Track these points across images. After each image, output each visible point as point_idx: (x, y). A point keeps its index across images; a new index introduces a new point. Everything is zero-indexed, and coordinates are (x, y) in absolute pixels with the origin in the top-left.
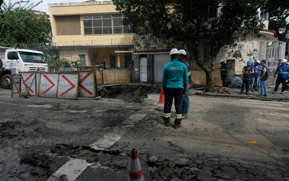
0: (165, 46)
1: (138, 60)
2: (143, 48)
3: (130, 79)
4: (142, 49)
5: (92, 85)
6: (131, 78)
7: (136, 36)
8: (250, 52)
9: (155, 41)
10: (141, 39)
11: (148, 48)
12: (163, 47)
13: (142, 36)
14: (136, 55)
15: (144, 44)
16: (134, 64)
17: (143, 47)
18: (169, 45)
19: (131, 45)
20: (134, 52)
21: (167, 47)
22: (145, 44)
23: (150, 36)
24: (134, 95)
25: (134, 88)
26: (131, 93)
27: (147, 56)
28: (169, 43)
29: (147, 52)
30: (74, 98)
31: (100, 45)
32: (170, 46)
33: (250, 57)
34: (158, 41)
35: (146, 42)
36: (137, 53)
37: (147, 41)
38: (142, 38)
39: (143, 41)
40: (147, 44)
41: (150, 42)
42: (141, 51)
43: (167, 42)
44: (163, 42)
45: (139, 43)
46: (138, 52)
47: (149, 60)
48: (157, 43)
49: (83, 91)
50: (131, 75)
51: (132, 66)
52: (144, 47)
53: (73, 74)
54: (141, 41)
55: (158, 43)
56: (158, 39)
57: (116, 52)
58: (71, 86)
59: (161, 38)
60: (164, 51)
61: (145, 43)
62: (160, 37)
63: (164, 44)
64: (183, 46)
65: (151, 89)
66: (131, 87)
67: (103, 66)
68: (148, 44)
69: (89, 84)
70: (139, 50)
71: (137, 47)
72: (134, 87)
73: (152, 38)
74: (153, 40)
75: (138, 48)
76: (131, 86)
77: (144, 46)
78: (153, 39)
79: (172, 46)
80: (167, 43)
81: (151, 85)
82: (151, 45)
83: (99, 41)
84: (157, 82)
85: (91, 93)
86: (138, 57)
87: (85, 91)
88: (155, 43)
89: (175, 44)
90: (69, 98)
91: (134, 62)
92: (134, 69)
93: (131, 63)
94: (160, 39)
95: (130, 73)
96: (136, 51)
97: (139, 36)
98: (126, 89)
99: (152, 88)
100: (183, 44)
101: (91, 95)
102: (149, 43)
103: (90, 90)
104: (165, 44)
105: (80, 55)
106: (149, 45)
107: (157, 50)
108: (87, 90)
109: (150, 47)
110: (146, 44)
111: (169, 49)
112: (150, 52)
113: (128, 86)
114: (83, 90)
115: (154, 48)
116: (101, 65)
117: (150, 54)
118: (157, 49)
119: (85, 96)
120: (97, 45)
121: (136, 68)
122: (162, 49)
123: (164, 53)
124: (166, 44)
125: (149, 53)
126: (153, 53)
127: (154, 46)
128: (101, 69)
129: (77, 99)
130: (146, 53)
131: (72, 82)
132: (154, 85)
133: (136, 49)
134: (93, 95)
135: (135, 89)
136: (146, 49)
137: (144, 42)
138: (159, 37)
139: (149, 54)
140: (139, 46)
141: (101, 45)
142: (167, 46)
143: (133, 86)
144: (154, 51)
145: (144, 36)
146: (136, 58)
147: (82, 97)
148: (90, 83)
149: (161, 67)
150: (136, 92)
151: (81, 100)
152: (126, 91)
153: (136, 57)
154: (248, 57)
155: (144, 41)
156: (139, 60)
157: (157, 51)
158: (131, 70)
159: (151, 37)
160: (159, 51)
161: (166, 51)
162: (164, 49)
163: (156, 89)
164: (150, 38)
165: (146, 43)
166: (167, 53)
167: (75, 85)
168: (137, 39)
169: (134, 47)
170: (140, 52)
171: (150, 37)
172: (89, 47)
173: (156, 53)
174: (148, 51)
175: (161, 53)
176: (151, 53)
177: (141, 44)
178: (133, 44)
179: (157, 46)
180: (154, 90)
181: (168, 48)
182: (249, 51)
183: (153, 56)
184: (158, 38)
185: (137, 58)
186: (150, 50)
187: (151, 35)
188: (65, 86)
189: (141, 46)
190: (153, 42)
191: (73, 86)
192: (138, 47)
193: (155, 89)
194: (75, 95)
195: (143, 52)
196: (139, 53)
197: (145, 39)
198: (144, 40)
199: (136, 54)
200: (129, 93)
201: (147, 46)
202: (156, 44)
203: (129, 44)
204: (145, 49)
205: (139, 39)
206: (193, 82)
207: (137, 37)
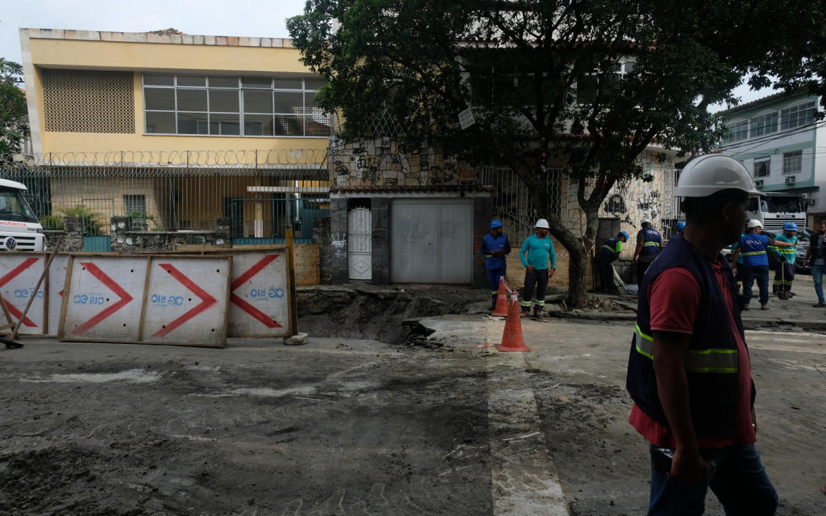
0: (425, 177)
1: (342, 216)
2: (359, 180)
3: (319, 273)
4: (356, 183)
5: (278, 296)
6: (321, 270)
7: (337, 145)
8: (645, 200)
9: (395, 161)
10: (351, 153)
11: (373, 180)
12: (419, 179)
13: (356, 146)
14: (340, 201)
15: (361, 167)
16: (330, 227)
17: (358, 177)
18: (436, 174)
19: (319, 171)
20: (330, 191)
21: (430, 180)
22: (366, 170)
23: (380, 146)
24: (342, 320)
25: (339, 299)
26: (330, 315)
27: (372, 203)
28: (437, 168)
29: (373, 191)
30: (213, 343)
31: (214, 167)
32: (440, 175)
33: (646, 212)
34: (405, 162)
35: (367, 161)
36: (339, 193)
37: (370, 160)
38: (356, 151)
39: (357, 158)
40: (371, 169)
41: (379, 164)
42: (352, 188)
43: (430, 165)
44: (421, 164)
45: (346, 165)
46: (344, 191)
47: (379, 217)
48: (402, 168)
49: (244, 318)
50: (321, 260)
51: (324, 233)
52: (361, 177)
53: (207, 258)
54: (353, 159)
55: (404, 166)
56: (403, 156)
57: (250, 189)
58: (197, 301)
59: (412, 154)
60: (424, 190)
61: (365, 167)
62: (411, 151)
63: (422, 170)
64: (476, 178)
65: (395, 302)
66: (329, 297)
67: (228, 232)
68: (374, 169)
69: (267, 292)
70: (344, 185)
71: (338, 177)
72: (340, 297)
73: (385, 152)
74: (388, 158)
75: (341, 181)
76: (331, 295)
77: (361, 173)
78: (390, 154)
79: (447, 177)
80: (432, 167)
81: (393, 292)
82: (384, 172)
83: (212, 155)
84: (401, 281)
85: (275, 322)
86: (344, 205)
87: (250, 316)
88: (395, 165)
89: (455, 172)
90: (191, 344)
91: (332, 220)
92: (330, 243)
93: (321, 225)
94: (409, 155)
95: (318, 253)
96: (336, 188)
97: (347, 146)
98: (316, 302)
99: (398, 298)
100: (478, 173)
101: (274, 331)
102: (376, 165)
103: (269, 314)
104: (425, 170)
105: (126, 197)
106: (377, 172)
107: (400, 187)
108: (258, 315)
109: (379, 179)
110: (367, 168)
111: (437, 184)
112: (380, 191)
113: (321, 296)
114: (244, 312)
115: (391, 182)
116: (221, 228)
117: (381, 199)
118: (400, 183)
119: (251, 333)
120: (206, 167)
121: (336, 240)
122: (415, 183)
123: (423, 195)
124: (427, 170)
125: (377, 195)
126: (391, 195)
127: (392, 174)
128: (218, 243)
129: (224, 346)
130: (369, 195)
131: (202, 287)
132: (403, 290)
133: (336, 184)
134: (280, 329)
135: (343, 303)
136: (368, 183)
137: (361, 163)
138: (408, 150)
139: (378, 198)
140: (347, 174)
141: (219, 167)
142: (431, 176)
143: (337, 294)
144: (395, 191)
145: (361, 145)
146: (336, 209)
147: (238, 336)
148: (272, 289)
149: (413, 237)
150: (348, 312)
151: (237, 349)
152: (315, 311)
153: (336, 205)
154: (641, 211)
155: (360, 160)
156: (345, 216)
157: (402, 190)
158: (321, 246)
159: (382, 149)
160: (410, 190)
161: (429, 192)
162: (422, 184)
163: (411, 301)
164: (379, 152)
165: (367, 165)
166: (432, 196)
167: (215, 297)
168: (339, 153)
169: (331, 178)
170: (351, 191)
171: (379, 149)
172: (159, 171)
173: (400, 195)
174: (374, 188)
175: (415, 195)
176: (384, 195)
177: (353, 167)
178: (325, 167)
179: (401, 176)
180: (405, 306)
181: (433, 183)
182: (642, 196)
183: (389, 202)
184: (405, 153)
185: (340, 209)
186: (381, 188)
187: (382, 144)
188: (175, 300)
189: (353, 174)
190: (389, 165)
191: (208, 301)
192: (342, 176)
193: (408, 301)
194: (215, 332)
195: (358, 191)
196: (348, 196)
197: (365, 154)
198: (361, 156)
199: (338, 196)
200: (325, 316)
201: (370, 175)
202: (399, 168)
203: (313, 167)
204: (363, 184)
205: (346, 153)
206: (513, 280)
207: (340, 148)
